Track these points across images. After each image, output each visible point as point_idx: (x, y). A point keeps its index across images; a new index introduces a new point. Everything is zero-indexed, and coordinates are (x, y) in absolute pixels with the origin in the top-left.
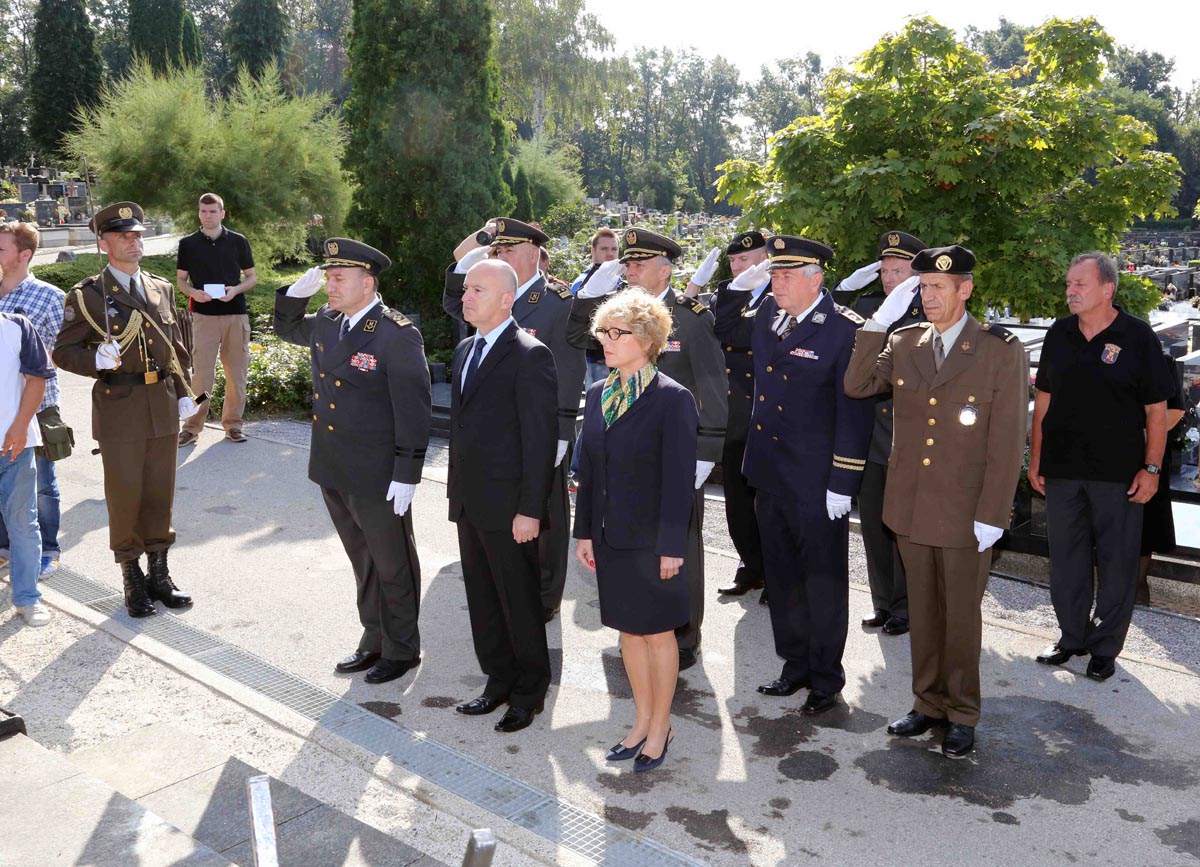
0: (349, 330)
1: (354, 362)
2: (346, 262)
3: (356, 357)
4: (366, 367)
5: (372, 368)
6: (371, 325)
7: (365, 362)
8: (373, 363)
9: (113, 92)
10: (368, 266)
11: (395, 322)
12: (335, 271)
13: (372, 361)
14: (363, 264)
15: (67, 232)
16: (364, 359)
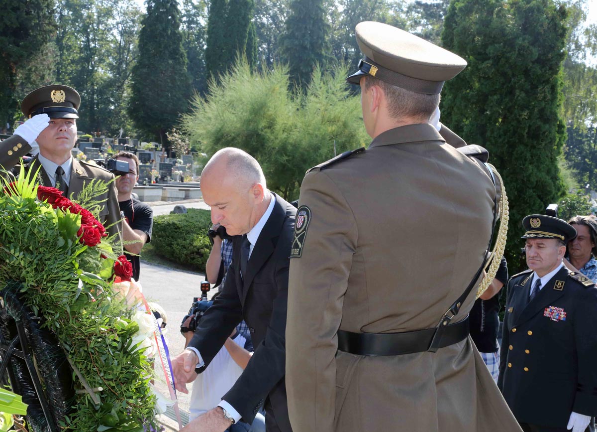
0: (541, 288)
1: (547, 313)
2: (547, 234)
3: (548, 310)
4: (557, 317)
5: (562, 319)
6: (560, 284)
7: (556, 313)
8: (563, 316)
9: (219, 83)
10: (563, 238)
11: (580, 283)
12: (539, 241)
13: (562, 313)
14: (560, 236)
15: (161, 190)
16: (555, 311)
